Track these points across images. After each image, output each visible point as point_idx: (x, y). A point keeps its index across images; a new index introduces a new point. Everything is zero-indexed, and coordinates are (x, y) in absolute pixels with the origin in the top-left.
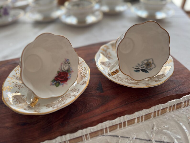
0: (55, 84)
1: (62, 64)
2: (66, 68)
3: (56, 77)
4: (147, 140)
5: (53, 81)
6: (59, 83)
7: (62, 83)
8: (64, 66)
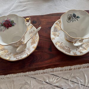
0: (13, 23)
1: (3, 31)
2: (2, 27)
3: (11, 27)
4: (66, 80)
5: (13, 25)
6: (11, 22)
7: (10, 21)
8: (3, 29)
